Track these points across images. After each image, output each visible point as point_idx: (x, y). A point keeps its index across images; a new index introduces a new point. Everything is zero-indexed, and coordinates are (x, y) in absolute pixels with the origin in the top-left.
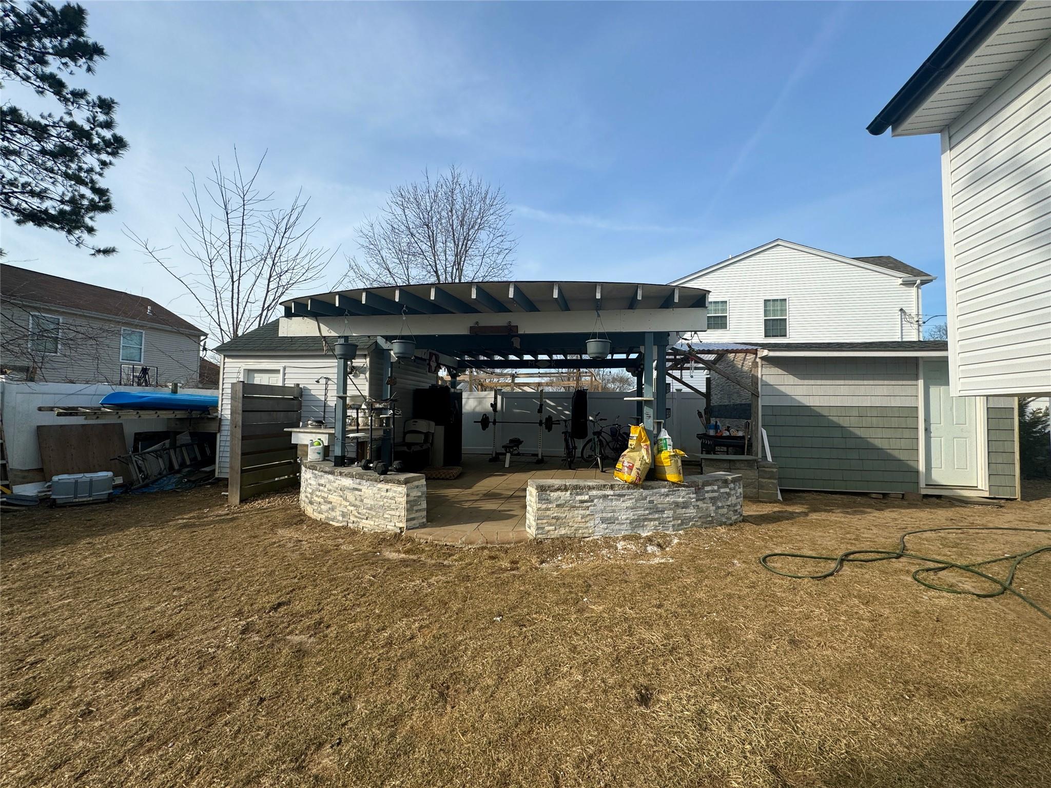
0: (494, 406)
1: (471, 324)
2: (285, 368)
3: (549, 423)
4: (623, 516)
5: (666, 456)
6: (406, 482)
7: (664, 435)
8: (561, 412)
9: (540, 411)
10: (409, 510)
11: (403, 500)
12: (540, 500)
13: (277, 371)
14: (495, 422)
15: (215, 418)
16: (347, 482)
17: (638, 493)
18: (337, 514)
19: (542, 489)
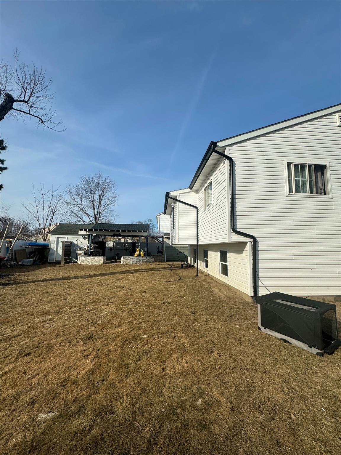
0: (113, 245)
1: (113, 233)
2: (67, 237)
3: (126, 249)
4: (135, 261)
5: (141, 253)
6: (103, 257)
7: (142, 250)
8: (129, 247)
9: (124, 247)
10: (104, 261)
11: (103, 260)
12: (123, 259)
13: (66, 238)
14: (113, 249)
15: (49, 248)
16: (93, 258)
17: (137, 258)
18: (90, 263)
19: (124, 257)
